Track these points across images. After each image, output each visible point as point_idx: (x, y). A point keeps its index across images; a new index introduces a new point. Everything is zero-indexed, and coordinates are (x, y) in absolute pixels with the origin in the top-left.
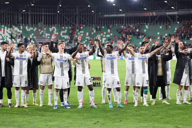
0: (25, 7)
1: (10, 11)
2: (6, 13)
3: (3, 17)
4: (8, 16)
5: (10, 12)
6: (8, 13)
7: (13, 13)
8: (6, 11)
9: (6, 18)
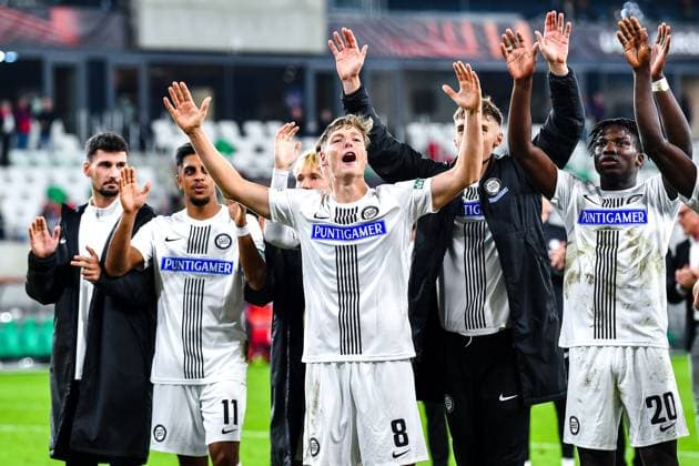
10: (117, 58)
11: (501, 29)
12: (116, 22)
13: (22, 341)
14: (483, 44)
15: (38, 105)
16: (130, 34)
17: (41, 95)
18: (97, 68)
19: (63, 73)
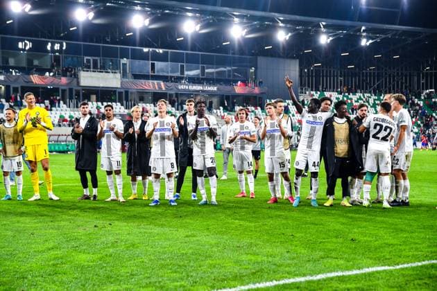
0: (430, 62)
1: (406, 70)
2: (398, 74)
3: (394, 81)
4: (402, 79)
5: (404, 72)
6: (402, 74)
7: (410, 74)
8: (398, 70)
9: (398, 82)
10: (75, 88)
11: (158, 84)
12: (75, 79)
13: (55, 148)
14: (154, 87)
15: (58, 98)
16: (78, 83)
17: (59, 96)
18: (71, 90)
19: (64, 91)
